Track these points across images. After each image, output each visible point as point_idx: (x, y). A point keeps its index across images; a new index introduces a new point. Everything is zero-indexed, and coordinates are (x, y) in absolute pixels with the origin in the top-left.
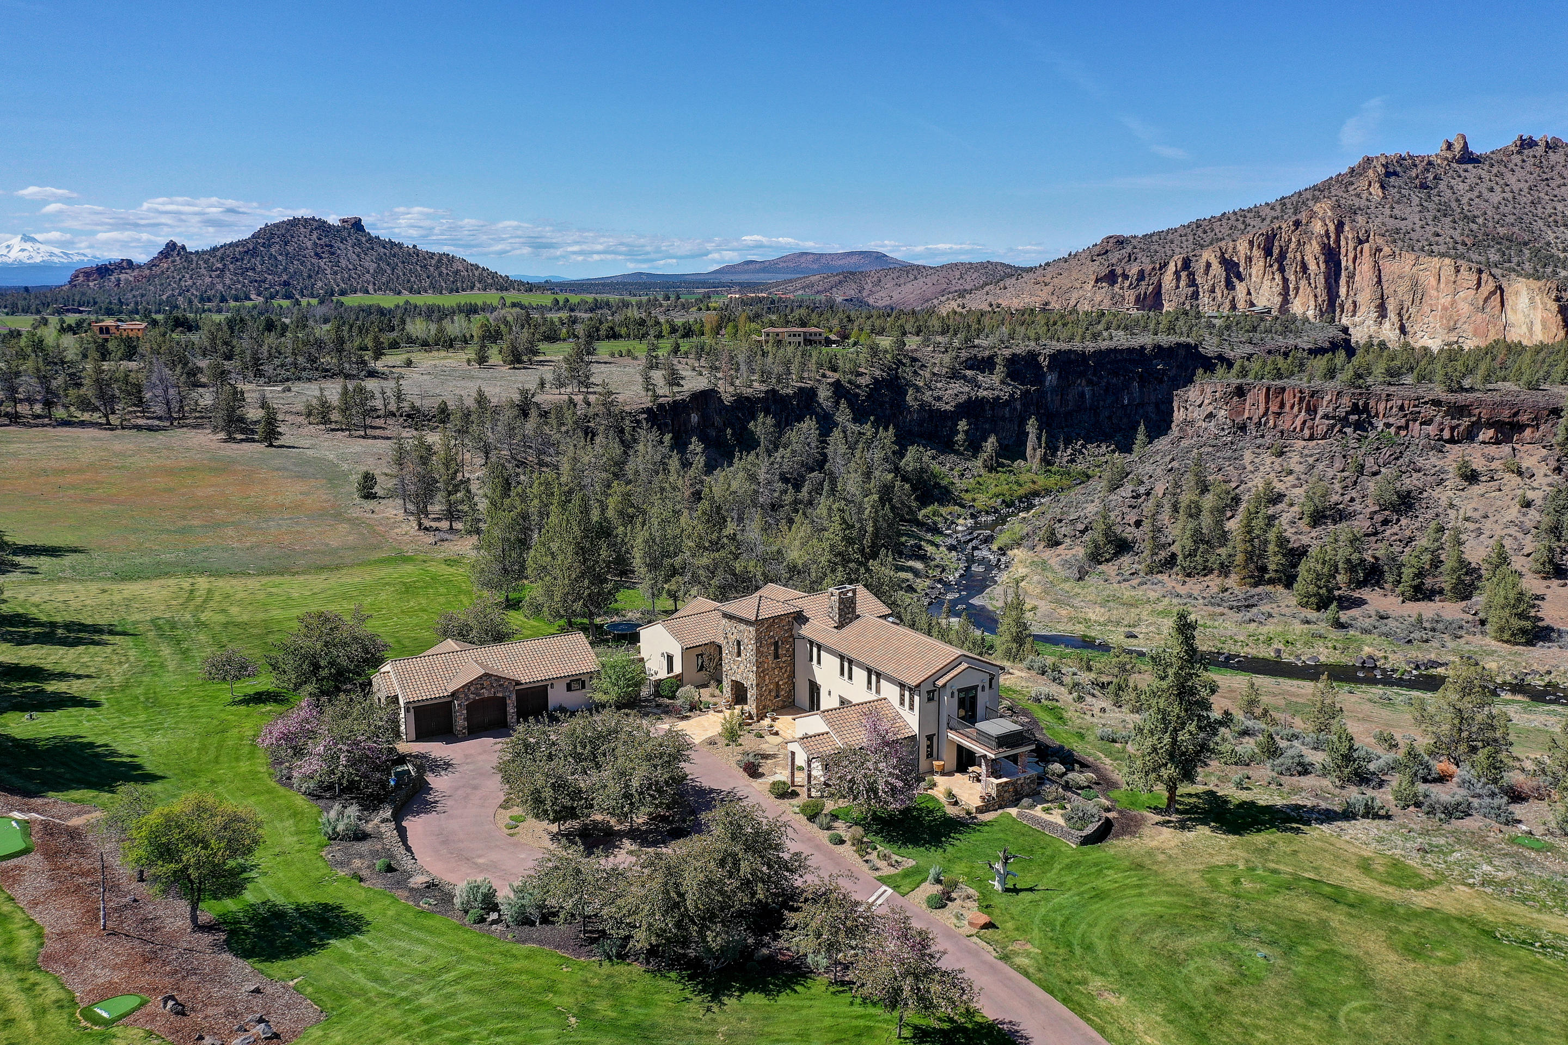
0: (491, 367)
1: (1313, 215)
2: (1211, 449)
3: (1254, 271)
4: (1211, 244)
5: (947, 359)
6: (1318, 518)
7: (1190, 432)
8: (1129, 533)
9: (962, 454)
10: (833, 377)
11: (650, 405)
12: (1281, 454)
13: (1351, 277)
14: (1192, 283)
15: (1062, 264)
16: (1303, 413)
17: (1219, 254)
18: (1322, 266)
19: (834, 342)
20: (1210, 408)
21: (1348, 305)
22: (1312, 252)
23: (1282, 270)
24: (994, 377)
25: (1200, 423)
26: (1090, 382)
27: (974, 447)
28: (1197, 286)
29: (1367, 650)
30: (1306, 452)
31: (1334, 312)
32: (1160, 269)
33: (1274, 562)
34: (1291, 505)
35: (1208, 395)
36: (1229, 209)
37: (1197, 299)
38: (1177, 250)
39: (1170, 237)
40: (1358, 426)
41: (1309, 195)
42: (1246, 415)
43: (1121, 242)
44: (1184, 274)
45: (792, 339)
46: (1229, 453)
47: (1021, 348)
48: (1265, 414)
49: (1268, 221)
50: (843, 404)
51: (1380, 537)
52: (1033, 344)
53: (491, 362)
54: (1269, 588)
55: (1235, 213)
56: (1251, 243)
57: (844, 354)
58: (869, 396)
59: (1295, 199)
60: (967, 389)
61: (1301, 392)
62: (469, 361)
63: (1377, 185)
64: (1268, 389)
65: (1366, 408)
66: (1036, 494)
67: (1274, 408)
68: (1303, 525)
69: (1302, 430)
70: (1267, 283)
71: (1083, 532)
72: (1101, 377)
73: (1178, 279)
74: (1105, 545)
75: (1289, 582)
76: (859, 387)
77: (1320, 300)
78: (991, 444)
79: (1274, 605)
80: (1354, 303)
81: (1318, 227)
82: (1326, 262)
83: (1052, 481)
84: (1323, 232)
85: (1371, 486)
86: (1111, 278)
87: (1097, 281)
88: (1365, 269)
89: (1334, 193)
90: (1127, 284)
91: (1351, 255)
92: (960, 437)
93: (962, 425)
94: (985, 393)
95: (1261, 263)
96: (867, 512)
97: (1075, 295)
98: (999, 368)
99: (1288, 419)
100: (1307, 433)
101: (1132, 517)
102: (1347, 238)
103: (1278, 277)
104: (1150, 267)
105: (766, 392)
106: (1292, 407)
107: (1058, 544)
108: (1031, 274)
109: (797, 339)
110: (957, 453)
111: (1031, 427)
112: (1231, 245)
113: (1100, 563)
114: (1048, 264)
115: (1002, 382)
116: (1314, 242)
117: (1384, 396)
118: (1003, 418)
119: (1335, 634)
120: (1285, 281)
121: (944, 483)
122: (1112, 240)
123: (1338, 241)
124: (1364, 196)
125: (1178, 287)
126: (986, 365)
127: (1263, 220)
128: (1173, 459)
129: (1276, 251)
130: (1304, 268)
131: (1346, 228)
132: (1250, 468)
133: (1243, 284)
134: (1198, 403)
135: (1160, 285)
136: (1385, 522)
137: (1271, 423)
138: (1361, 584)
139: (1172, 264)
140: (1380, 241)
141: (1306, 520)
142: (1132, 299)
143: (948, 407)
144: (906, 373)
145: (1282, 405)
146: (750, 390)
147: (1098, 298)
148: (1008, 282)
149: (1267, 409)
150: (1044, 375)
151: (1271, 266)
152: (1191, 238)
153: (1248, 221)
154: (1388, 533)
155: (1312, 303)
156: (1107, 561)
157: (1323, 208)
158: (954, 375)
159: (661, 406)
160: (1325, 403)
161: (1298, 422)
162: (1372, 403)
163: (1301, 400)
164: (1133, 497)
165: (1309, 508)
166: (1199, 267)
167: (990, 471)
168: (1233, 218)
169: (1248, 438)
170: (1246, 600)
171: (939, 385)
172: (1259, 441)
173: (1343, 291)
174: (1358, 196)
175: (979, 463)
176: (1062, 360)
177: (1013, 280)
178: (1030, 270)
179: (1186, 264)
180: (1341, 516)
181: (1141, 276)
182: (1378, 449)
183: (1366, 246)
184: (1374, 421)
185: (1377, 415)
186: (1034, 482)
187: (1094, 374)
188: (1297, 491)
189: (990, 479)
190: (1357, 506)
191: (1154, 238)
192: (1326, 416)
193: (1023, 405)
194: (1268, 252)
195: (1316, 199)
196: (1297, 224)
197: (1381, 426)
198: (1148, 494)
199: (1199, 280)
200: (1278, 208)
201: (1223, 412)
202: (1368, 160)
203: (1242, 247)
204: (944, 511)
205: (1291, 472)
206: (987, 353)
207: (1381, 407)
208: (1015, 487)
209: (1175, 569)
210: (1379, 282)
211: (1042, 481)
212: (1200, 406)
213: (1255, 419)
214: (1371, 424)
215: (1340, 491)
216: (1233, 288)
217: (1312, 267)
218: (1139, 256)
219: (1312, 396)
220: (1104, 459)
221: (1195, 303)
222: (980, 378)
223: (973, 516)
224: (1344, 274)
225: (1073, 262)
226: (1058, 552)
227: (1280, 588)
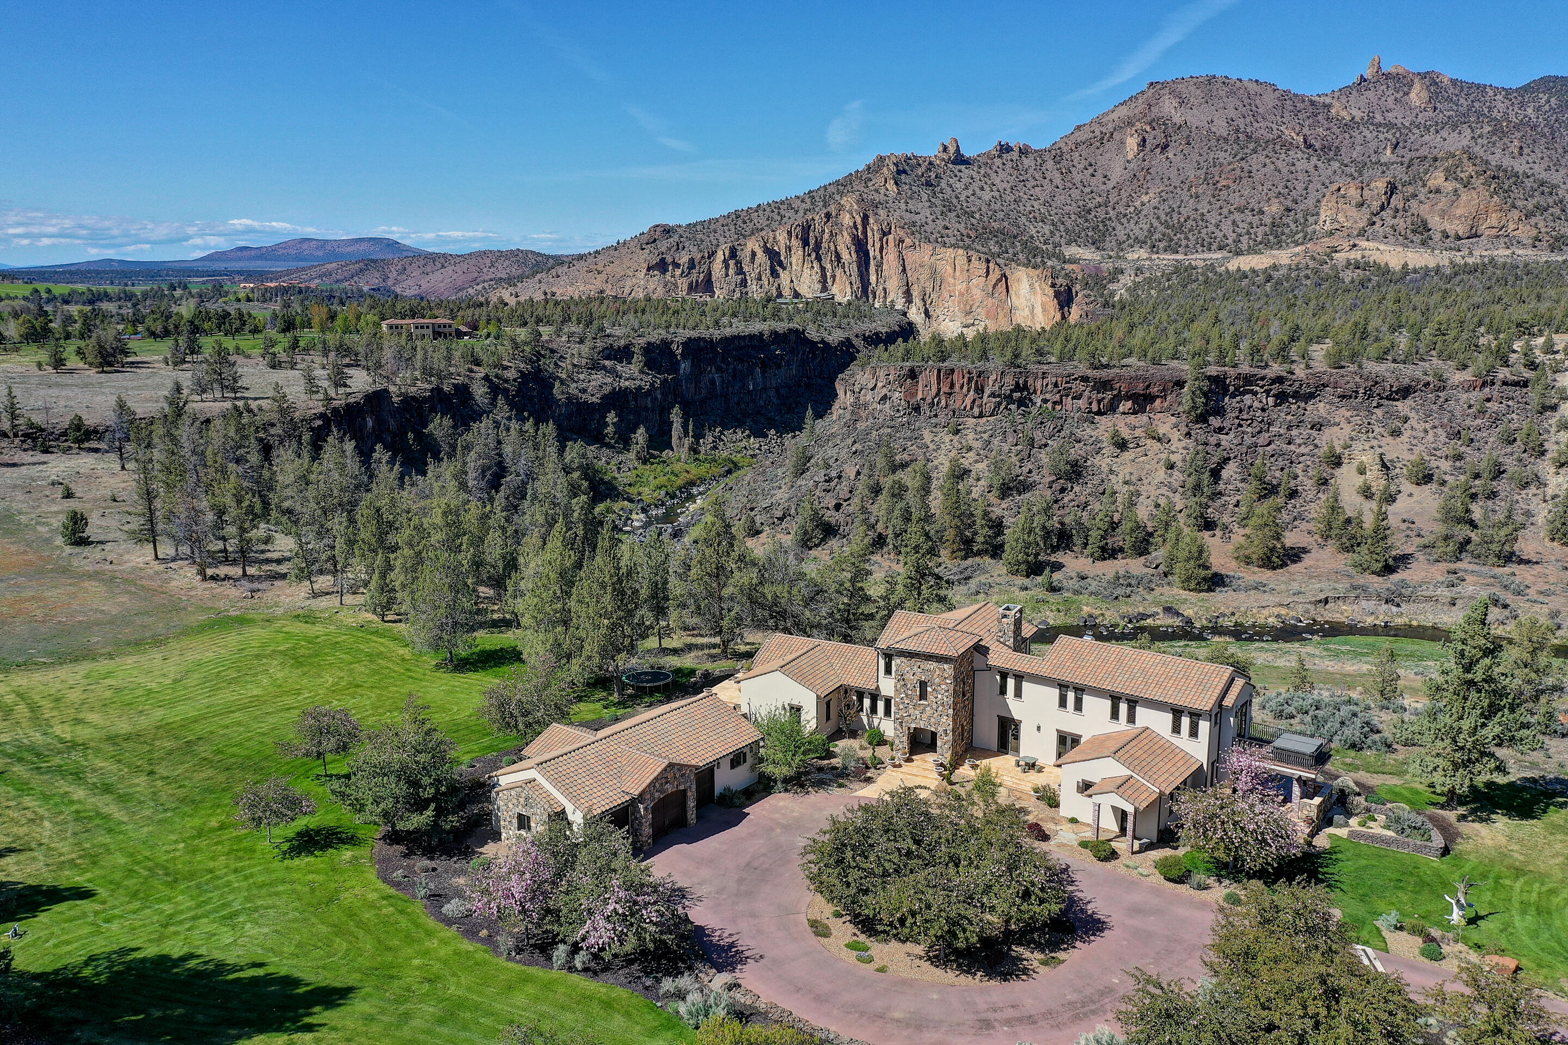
0: (71, 371)
1: (841, 208)
2: (889, 430)
3: (794, 260)
4: (753, 233)
5: (585, 349)
6: (1005, 491)
7: (864, 415)
8: (831, 517)
9: (614, 447)
10: (481, 372)
11: (322, 409)
12: (957, 432)
13: (879, 266)
14: (740, 271)
15: (612, 252)
16: (972, 393)
17: (762, 244)
18: (854, 256)
19: (465, 334)
20: (884, 391)
21: (880, 292)
22: (844, 243)
23: (819, 259)
24: (632, 367)
25: (875, 406)
26: (719, 369)
27: (625, 441)
28: (744, 274)
29: (1086, 609)
30: (979, 429)
31: (867, 298)
32: (709, 258)
33: (982, 534)
34: (978, 480)
35: (882, 378)
36: (764, 201)
37: (745, 286)
38: (722, 239)
39: (713, 227)
40: (1021, 403)
41: (832, 189)
42: (920, 396)
43: (667, 231)
44: (732, 263)
45: (419, 331)
46: (909, 434)
47: (655, 336)
48: (937, 394)
49: (801, 213)
50: (501, 401)
51: (1061, 503)
52: (663, 332)
53: (69, 365)
54: (977, 559)
55: (769, 205)
56: (790, 233)
57: (481, 345)
58: (519, 391)
59: (822, 192)
60: (609, 380)
61: (969, 373)
62: (39, 365)
63: (892, 182)
64: (939, 371)
65: (1025, 387)
66: (692, 484)
67: (945, 389)
68: (992, 498)
69: (972, 408)
70: (807, 271)
71: (781, 519)
72: (728, 364)
73: (727, 267)
74: (813, 530)
75: (996, 551)
76: (506, 381)
77: (855, 287)
78: (640, 435)
79: (987, 575)
80: (885, 289)
81: (846, 220)
82: (857, 252)
83: (702, 470)
84: (851, 224)
85: (1044, 457)
86: (662, 266)
87: (649, 269)
88: (891, 257)
89: (856, 188)
90: (678, 272)
91: (878, 245)
92: (610, 430)
93: (611, 417)
94: (627, 383)
95: (800, 252)
96: (576, 515)
97: (629, 283)
98: (638, 358)
99: (959, 398)
100: (976, 411)
101: (830, 501)
102: (873, 230)
103: (816, 265)
104: (699, 256)
105: (432, 390)
106: (962, 387)
107: (758, 532)
108: (582, 262)
109: (425, 331)
110: (609, 446)
111: (676, 416)
112: (771, 234)
113: (810, 549)
114: (597, 252)
115: (641, 372)
116: (845, 234)
117: (1040, 375)
118: (646, 409)
119: (1053, 598)
120: (823, 269)
121: (607, 478)
122: (659, 229)
123: (865, 233)
124: (882, 191)
125: (727, 275)
126: (623, 354)
127: (797, 212)
128: (855, 442)
129: (812, 241)
130: (838, 257)
131: (871, 221)
132: (932, 446)
133: (787, 272)
134: (871, 386)
135: (709, 274)
136: (1063, 490)
137: (943, 402)
138: (1055, 549)
139: (720, 254)
140: (901, 233)
141: (995, 492)
142: (685, 287)
143: (594, 399)
144: (547, 364)
145: (952, 386)
146: (413, 389)
147: (651, 287)
148: (560, 270)
149: (939, 390)
150: (678, 363)
151: (809, 255)
152: (732, 227)
153: (783, 212)
154: (1066, 500)
155: (848, 290)
156: (817, 546)
157: (849, 201)
158: (594, 366)
159: (335, 410)
160: (991, 383)
161: (968, 401)
162: (1030, 381)
163: (970, 380)
164: (826, 481)
165: (997, 482)
166: (745, 255)
167: (644, 463)
168: (768, 209)
169: (922, 418)
170: (961, 573)
171: (582, 377)
172: (934, 420)
173: (873, 278)
174: (877, 191)
175: (632, 455)
176: (695, 348)
177: (565, 268)
178: (581, 257)
179: (733, 253)
180: (1024, 487)
181: (692, 264)
182: (1042, 423)
183: (891, 237)
184: (1033, 397)
185: (1035, 392)
186: (688, 472)
187: (723, 361)
188: (980, 466)
189: (646, 471)
190: (1035, 477)
191: (699, 228)
192: (993, 395)
193: (662, 394)
194: (805, 243)
195: (842, 194)
196: (828, 216)
197: (1039, 403)
198: (840, 477)
199: (746, 269)
200: (808, 201)
201: (897, 394)
202: (881, 159)
203: (782, 237)
204: (617, 506)
205: (970, 449)
206: (622, 342)
207: (1039, 384)
208: (673, 478)
209: (885, 549)
210: (904, 270)
211: (696, 471)
212: (872, 389)
213: (929, 400)
214: (1031, 400)
215: (1018, 464)
216: (778, 276)
217: (845, 256)
218: (687, 244)
219: (979, 376)
220: (743, 444)
221: (744, 290)
222: (619, 368)
223: (644, 510)
224: (872, 262)
225: (624, 251)
226: (761, 541)
227: (987, 559)
